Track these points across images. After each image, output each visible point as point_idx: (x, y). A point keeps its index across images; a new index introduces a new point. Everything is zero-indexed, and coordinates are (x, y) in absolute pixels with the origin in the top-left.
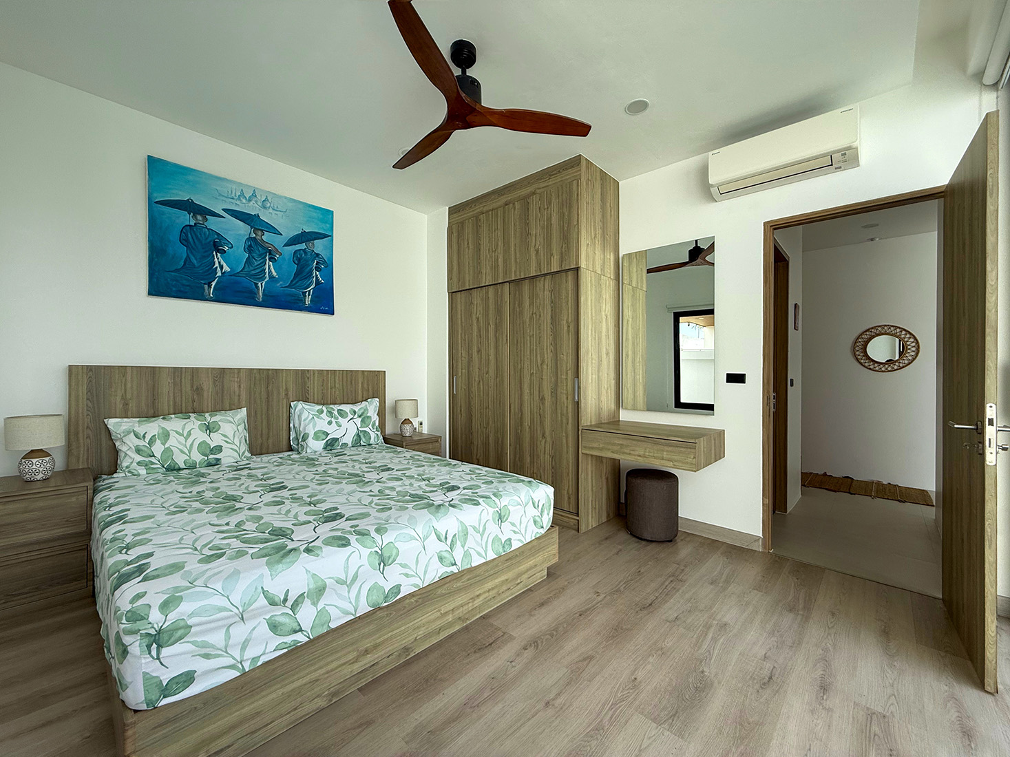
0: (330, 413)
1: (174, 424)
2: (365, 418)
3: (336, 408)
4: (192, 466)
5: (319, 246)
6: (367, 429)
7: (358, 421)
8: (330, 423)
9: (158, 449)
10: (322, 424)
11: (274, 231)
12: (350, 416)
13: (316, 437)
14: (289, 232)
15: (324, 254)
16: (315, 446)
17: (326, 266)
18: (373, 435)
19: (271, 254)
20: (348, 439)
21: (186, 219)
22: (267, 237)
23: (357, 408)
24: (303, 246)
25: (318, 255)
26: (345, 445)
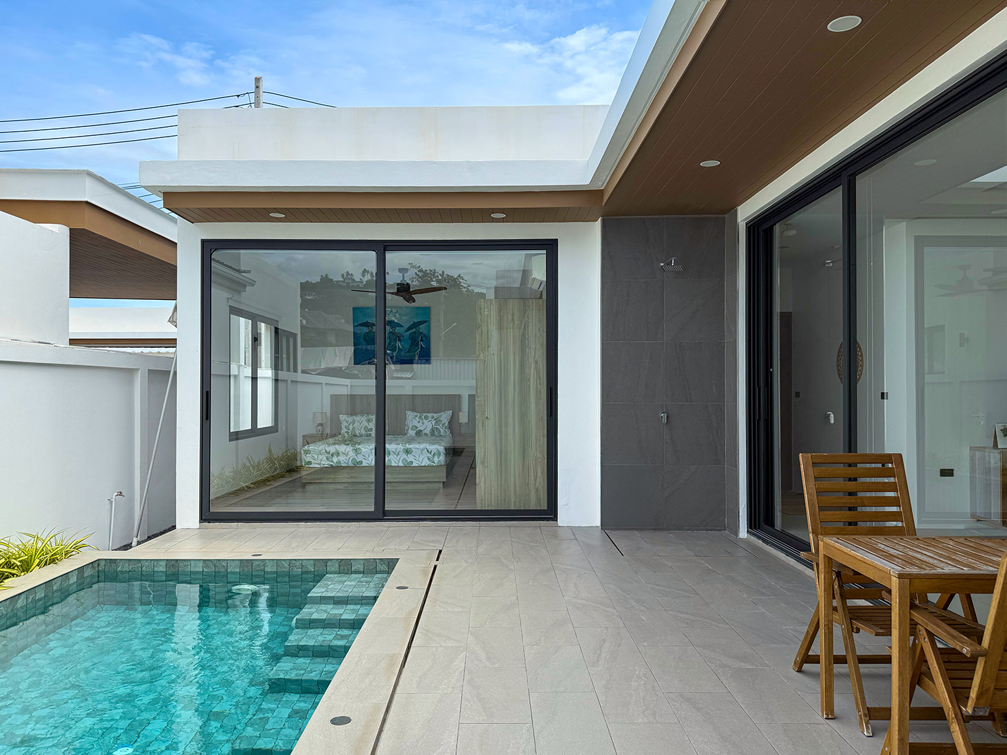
0: (420, 417)
1: (358, 418)
2: (438, 421)
3: (424, 415)
4: (361, 436)
5: (422, 328)
6: (438, 427)
7: (434, 422)
8: (419, 422)
9: (351, 427)
10: (415, 423)
11: (399, 325)
12: (430, 419)
13: (412, 429)
14: (406, 326)
15: (425, 332)
16: (412, 433)
17: (427, 338)
18: (442, 431)
19: (399, 338)
20: (428, 431)
21: (365, 330)
22: (398, 330)
23: (435, 415)
24: (414, 330)
25: (421, 333)
26: (426, 434)
